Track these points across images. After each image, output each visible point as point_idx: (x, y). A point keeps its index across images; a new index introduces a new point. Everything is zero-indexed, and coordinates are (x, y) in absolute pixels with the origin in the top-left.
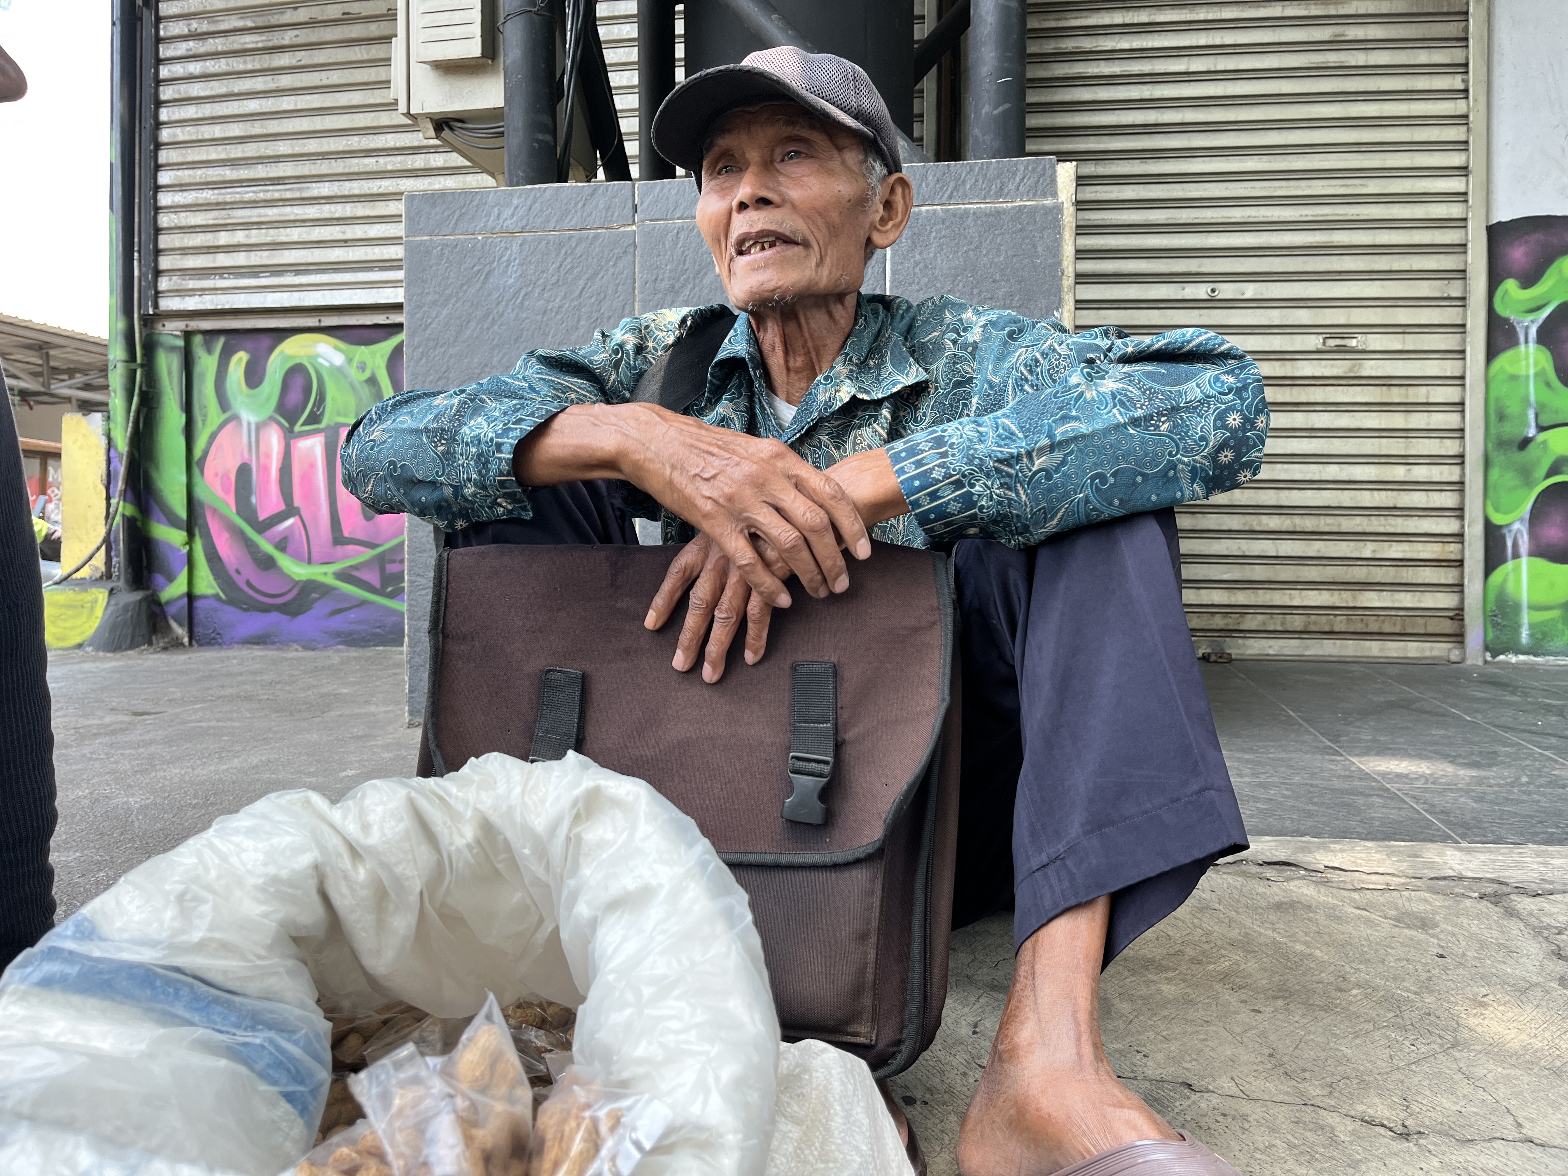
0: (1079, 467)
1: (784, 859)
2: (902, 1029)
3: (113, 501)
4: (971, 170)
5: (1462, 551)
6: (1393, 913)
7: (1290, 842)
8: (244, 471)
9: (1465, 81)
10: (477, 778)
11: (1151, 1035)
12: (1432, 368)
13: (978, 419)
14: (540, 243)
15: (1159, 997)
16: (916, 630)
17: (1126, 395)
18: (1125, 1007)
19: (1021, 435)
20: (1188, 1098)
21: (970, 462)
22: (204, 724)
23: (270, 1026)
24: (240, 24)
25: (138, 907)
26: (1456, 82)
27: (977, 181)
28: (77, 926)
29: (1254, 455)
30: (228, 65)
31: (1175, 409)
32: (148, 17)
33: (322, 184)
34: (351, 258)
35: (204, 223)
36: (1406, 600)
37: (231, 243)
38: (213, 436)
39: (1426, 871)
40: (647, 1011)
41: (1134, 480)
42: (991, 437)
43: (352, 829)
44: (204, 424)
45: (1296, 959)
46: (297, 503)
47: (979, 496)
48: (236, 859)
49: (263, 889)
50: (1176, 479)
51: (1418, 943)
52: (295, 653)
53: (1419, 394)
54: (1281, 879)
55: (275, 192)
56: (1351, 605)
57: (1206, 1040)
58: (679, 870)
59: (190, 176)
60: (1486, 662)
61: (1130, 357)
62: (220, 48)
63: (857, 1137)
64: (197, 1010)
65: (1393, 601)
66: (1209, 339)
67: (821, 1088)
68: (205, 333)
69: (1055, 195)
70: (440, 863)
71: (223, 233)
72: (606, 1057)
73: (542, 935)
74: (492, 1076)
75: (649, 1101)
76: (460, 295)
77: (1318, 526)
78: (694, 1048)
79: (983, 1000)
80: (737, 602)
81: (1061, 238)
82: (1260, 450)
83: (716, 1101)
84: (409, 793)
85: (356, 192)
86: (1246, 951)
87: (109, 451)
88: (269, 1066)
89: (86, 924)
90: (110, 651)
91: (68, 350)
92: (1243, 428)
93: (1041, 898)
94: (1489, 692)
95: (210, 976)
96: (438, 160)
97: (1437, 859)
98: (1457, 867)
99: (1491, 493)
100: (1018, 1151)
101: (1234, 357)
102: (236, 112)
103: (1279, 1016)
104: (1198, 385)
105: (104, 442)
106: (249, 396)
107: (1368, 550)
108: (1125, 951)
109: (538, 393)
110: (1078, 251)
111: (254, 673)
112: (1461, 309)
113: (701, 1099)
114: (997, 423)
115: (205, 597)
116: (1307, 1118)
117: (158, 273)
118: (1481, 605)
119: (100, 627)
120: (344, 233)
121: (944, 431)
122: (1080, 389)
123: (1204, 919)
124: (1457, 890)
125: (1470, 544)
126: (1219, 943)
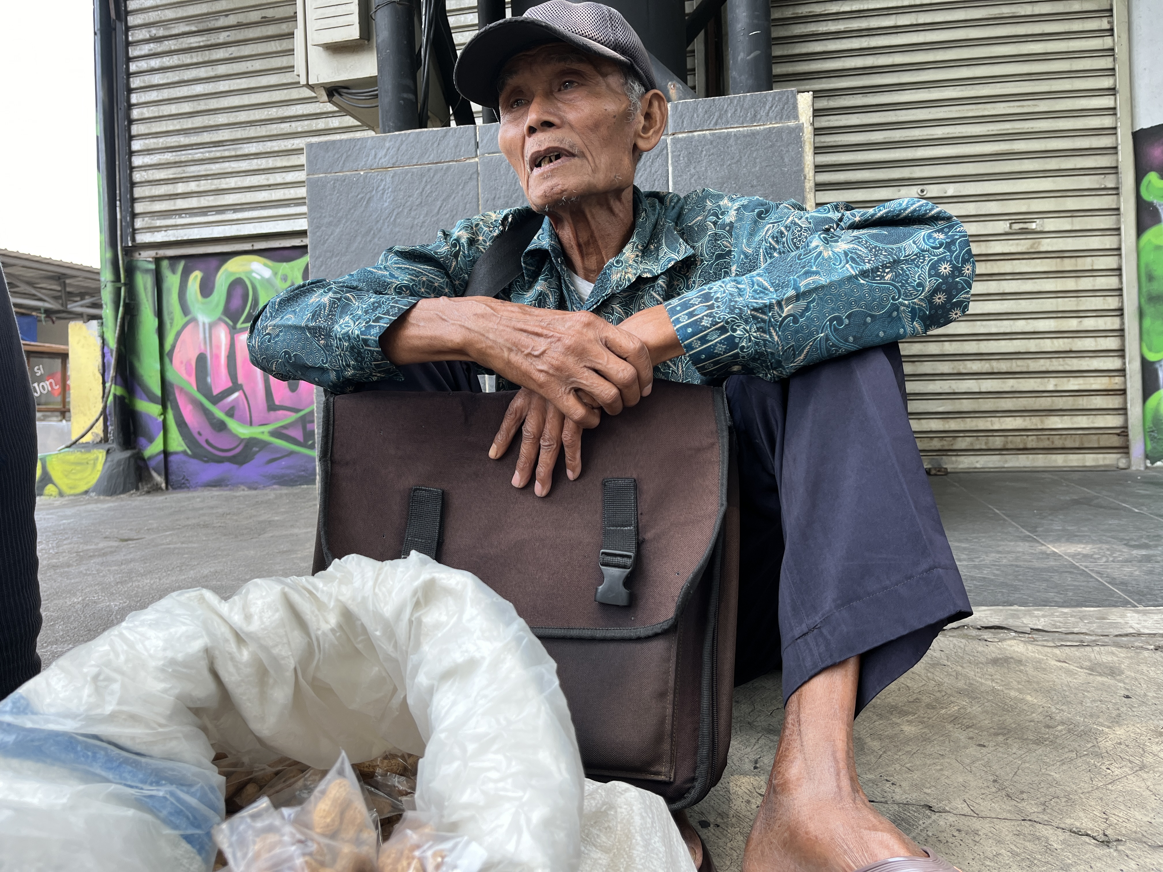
0: (820, 311)
1: (599, 634)
2: (695, 769)
3: (108, 385)
4: (731, 102)
5: (1125, 383)
6: (1087, 664)
7: (1001, 610)
8: (201, 359)
9: (1111, 23)
10: (339, 575)
11: (897, 766)
12: (1095, 242)
13: (737, 278)
14: (406, 175)
15: (902, 736)
16: (699, 450)
17: (856, 253)
18: (875, 745)
19: (772, 289)
20: (930, 817)
21: (732, 312)
22: (172, 546)
23: (171, 781)
24: (187, 29)
25: (63, 687)
26: (1104, 24)
27: (736, 110)
28: (14, 703)
29: (962, 296)
30: (179, 59)
31: (897, 262)
32: (120, 27)
33: (250, 145)
34: (274, 198)
35: (166, 177)
36: (1083, 421)
37: (186, 191)
38: (178, 334)
39: (1111, 630)
40: (470, 764)
41: (865, 321)
42: (749, 292)
43: (237, 619)
44: (171, 326)
45: (1011, 703)
46: (241, 380)
47: (740, 338)
48: (141, 645)
49: (162, 670)
50: (899, 318)
51: (1109, 687)
52: (242, 492)
53: (1086, 263)
54: (996, 640)
55: (216, 152)
56: (1040, 427)
57: (941, 770)
58: (499, 645)
59: (154, 143)
60: (1147, 468)
61: (858, 225)
62: (173, 48)
63: (655, 863)
64: (110, 769)
65: (1072, 423)
66: (922, 206)
67: (624, 821)
68: (170, 258)
69: (796, 117)
70: (310, 645)
71: (180, 184)
72: (439, 802)
73: (396, 702)
74: (341, 823)
75: (468, 843)
76: (349, 216)
77: (1011, 368)
78: (510, 794)
79: (762, 742)
80: (555, 433)
81: (803, 151)
82: (968, 292)
83: (527, 839)
84: (283, 589)
85: (276, 149)
86: (971, 697)
87: (103, 348)
88: (171, 814)
89: (22, 701)
90: (108, 496)
91: (80, 279)
92: (952, 275)
93: (803, 660)
94: (1150, 491)
95: (121, 742)
96: (335, 122)
97: (1120, 620)
98: (1136, 626)
99: (1145, 337)
100: (792, 867)
101: (943, 219)
102: (186, 94)
103: (1000, 749)
104: (914, 242)
105: (99, 341)
106: (203, 304)
107: (1051, 384)
108: (873, 700)
109: (397, 278)
110: (816, 166)
111: (212, 508)
112: (1115, 197)
113: (515, 838)
114: (752, 281)
115: (176, 453)
116: (1026, 831)
117: (134, 216)
118: (1141, 423)
119: (100, 478)
120: (268, 179)
121: (710, 289)
122: (818, 250)
123: (937, 674)
124: (1137, 644)
125: (1131, 377)
126: (949, 692)
